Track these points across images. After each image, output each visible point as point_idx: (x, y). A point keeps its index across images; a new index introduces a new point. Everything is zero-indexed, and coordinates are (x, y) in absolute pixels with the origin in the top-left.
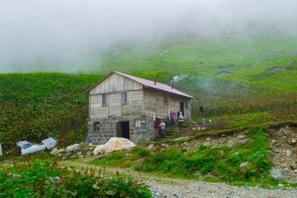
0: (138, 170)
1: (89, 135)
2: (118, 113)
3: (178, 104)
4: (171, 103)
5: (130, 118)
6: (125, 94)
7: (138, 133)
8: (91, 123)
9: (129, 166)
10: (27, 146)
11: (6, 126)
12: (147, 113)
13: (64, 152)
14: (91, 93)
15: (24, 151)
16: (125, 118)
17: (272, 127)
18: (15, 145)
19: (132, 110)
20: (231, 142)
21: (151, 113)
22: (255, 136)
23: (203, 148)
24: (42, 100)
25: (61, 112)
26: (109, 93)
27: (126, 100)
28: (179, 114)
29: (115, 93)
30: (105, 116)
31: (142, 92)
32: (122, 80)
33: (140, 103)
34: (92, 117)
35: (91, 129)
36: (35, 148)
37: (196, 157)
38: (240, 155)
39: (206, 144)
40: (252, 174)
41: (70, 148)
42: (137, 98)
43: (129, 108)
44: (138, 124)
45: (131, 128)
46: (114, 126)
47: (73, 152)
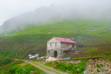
0: (54, 68)
1: (47, 54)
2: (54, 48)
3: (72, 45)
4: (69, 45)
5: (57, 50)
6: (56, 43)
7: (59, 54)
8: (47, 51)
9: (52, 67)
10: (31, 56)
11: (26, 50)
12: (62, 49)
13: (40, 59)
14: (48, 42)
15: (30, 58)
16: (56, 50)
17: (87, 59)
18: (28, 56)
19: (58, 48)
20: (77, 62)
21: (63, 49)
22: (83, 61)
23: (70, 63)
24: (36, 42)
25: (41, 46)
26: (52, 43)
27: (56, 45)
28: (72, 48)
29: (53, 43)
30: (51, 49)
31: (60, 43)
32: (55, 40)
33: (60, 46)
34: (48, 49)
35: (47, 52)
36: (33, 57)
37: (68, 66)
38: (78, 66)
39: (71, 62)
40: (79, 72)
41: (41, 58)
42: (59, 45)
43: (57, 47)
44: (59, 52)
45: (58, 53)
46: (53, 52)
47: (42, 59)
